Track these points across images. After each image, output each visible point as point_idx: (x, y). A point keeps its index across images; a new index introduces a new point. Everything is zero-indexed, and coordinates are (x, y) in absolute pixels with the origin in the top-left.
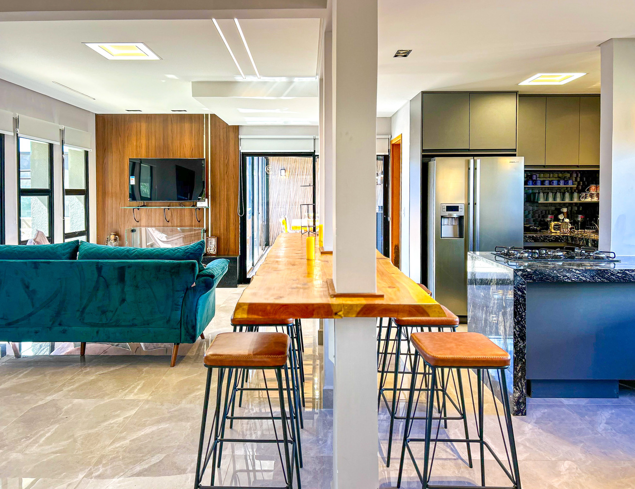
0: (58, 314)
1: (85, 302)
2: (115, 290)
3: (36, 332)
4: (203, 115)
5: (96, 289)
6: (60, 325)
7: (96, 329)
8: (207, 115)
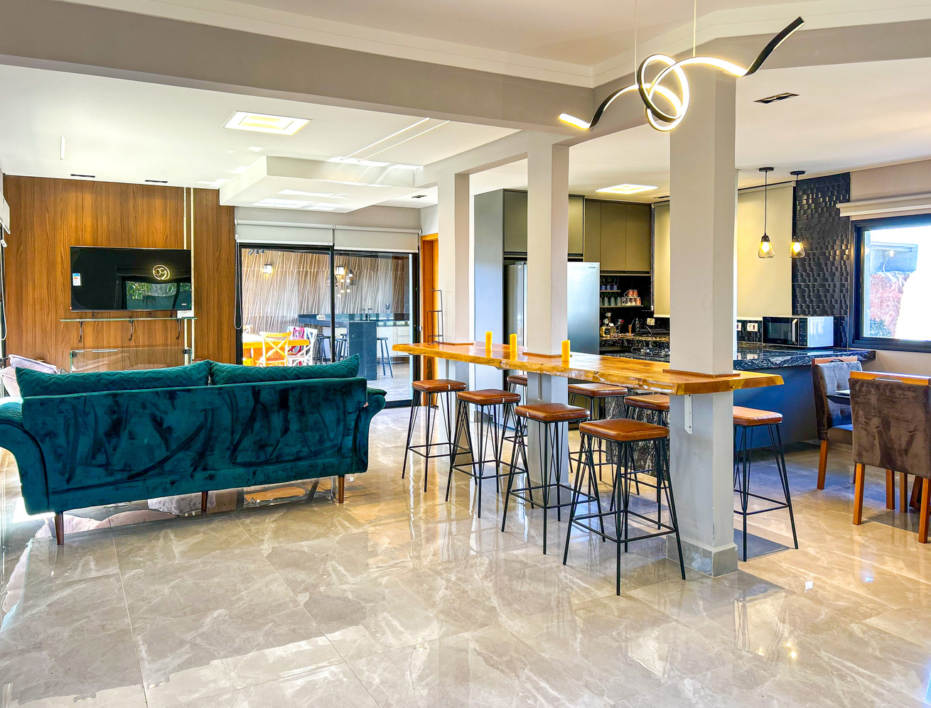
0: (202, 455)
1: (237, 437)
2: (277, 420)
3: (173, 483)
4: (183, 188)
5: (252, 419)
6: (205, 469)
7: (252, 469)
8: (188, 189)
